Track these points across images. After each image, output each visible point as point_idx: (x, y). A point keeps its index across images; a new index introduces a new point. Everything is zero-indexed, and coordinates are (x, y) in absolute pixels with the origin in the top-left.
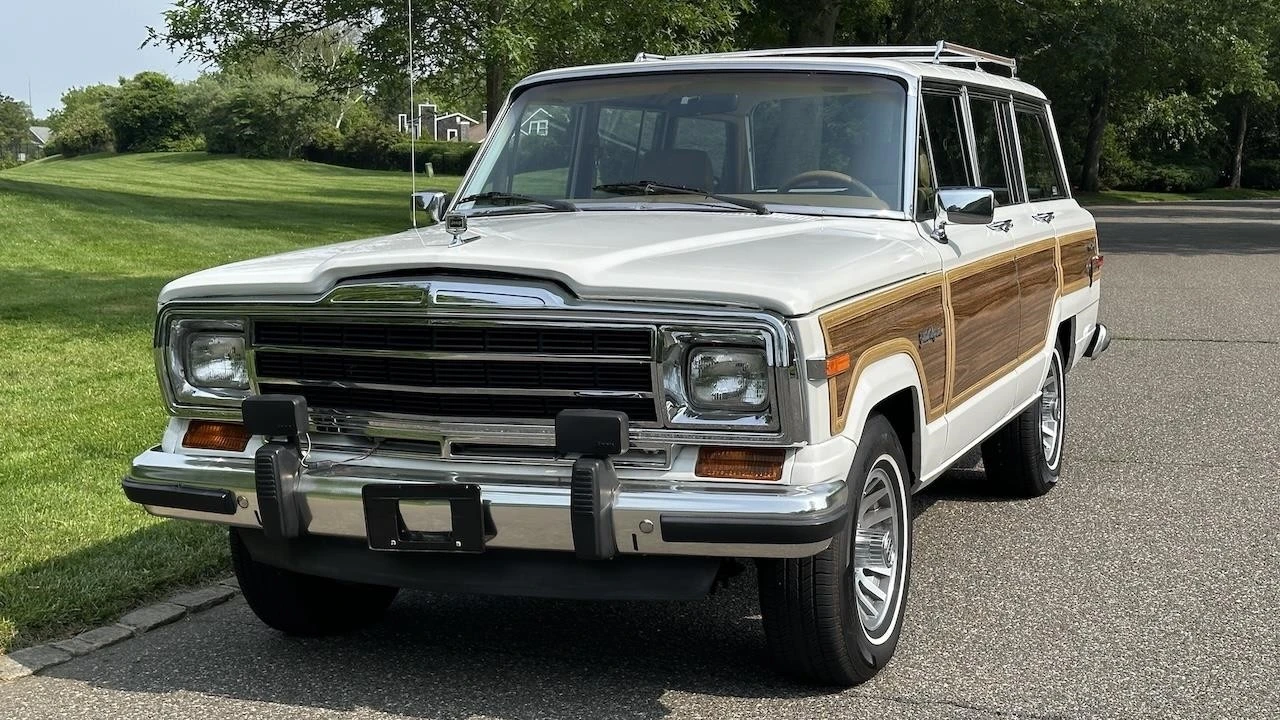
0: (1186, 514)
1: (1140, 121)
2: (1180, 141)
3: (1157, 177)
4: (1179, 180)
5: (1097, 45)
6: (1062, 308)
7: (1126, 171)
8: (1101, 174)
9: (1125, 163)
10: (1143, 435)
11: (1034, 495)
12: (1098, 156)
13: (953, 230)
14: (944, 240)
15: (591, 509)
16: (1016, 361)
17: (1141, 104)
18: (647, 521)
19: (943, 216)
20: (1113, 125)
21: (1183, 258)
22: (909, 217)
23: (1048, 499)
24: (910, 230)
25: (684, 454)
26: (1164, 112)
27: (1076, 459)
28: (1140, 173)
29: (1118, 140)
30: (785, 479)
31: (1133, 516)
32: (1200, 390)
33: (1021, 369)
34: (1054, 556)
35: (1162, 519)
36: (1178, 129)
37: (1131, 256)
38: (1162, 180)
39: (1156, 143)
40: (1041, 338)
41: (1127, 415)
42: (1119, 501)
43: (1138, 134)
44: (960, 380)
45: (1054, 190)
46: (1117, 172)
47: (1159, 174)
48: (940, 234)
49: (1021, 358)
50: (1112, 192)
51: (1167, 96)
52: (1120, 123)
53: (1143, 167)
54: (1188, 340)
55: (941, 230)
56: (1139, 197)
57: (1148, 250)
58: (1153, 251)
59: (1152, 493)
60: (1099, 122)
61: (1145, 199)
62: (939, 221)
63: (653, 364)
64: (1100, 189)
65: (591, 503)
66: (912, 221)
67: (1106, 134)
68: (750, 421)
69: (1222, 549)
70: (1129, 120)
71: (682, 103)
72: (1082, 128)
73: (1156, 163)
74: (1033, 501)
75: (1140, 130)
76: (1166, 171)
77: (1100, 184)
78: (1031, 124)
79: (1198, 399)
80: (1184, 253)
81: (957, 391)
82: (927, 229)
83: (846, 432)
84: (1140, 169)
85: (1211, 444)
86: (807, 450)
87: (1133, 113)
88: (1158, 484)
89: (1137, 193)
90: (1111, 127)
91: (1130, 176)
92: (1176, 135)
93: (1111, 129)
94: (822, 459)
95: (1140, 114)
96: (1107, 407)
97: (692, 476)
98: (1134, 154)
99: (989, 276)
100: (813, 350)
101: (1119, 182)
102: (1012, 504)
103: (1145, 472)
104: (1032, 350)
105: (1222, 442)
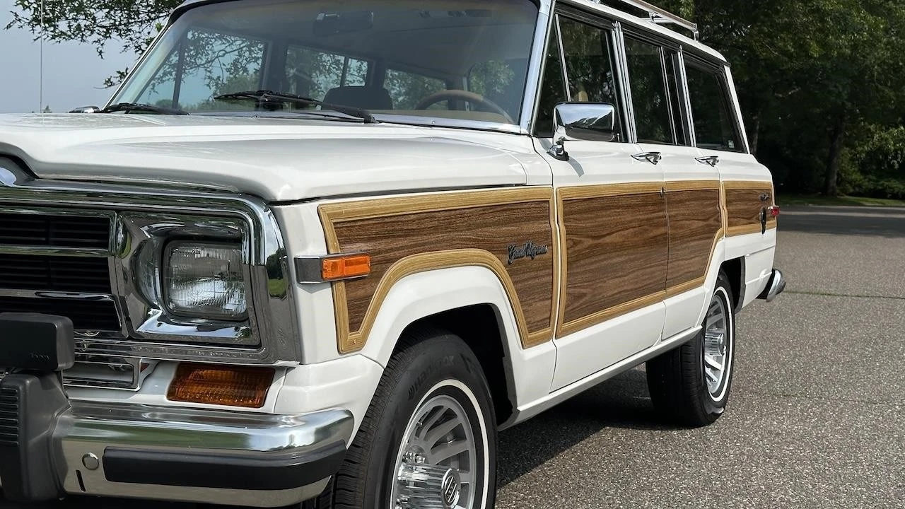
0: (840, 449)
1: (868, 146)
2: (898, 162)
3: (880, 188)
4: (896, 190)
5: (836, 87)
6: (725, 248)
7: (857, 182)
8: (838, 183)
9: (857, 177)
10: (819, 372)
11: (698, 426)
12: (836, 171)
13: (572, 146)
14: (565, 157)
15: (15, 438)
16: (663, 292)
17: (870, 134)
18: (93, 455)
19: (561, 132)
20: (848, 149)
21: (889, 239)
22: (524, 131)
23: (711, 430)
24: (525, 144)
25: (160, 372)
26: (886, 140)
27: (752, 392)
28: (867, 184)
29: (852, 160)
30: (269, 406)
31: (787, 450)
32: (880, 337)
33: (669, 302)
34: (693, 489)
35: (815, 454)
36: (896, 154)
37: (848, 237)
38: (884, 189)
39: (880, 163)
40: (698, 274)
41: (810, 355)
42: (778, 434)
43: (866, 155)
44: (576, 304)
45: (730, 144)
46: (850, 183)
47: (882, 185)
48: (559, 151)
49: (669, 290)
50: (847, 197)
51: (889, 129)
52: (853, 147)
53: (870, 180)
54: (880, 297)
55: (560, 147)
56: (867, 201)
57: (861, 234)
58: (866, 234)
59: (813, 427)
60: (837, 146)
61: (869, 203)
62: (557, 136)
63: (111, 259)
64: (838, 195)
65: (15, 431)
66: (529, 136)
67: (843, 155)
68: (228, 333)
69: (868, 488)
70: (860, 145)
71: (318, 18)
72: (824, 150)
73: (880, 177)
74: (695, 431)
75: (868, 153)
76: (886, 183)
77: (838, 191)
78: (705, 78)
79: (876, 343)
80: (890, 236)
81: (569, 316)
82: (545, 145)
83: (366, 350)
84: (868, 182)
85: (880, 382)
86: (300, 371)
87: (862, 141)
88: (822, 419)
89: (865, 198)
90: (846, 150)
91: (860, 186)
92: (895, 158)
93: (846, 152)
94: (321, 381)
95: (868, 142)
96: (794, 347)
97: (163, 399)
98: (864, 170)
99: (624, 202)
100: (304, 246)
101: (851, 190)
102: (675, 433)
103: (812, 406)
104: (687, 284)
105: (890, 382)
